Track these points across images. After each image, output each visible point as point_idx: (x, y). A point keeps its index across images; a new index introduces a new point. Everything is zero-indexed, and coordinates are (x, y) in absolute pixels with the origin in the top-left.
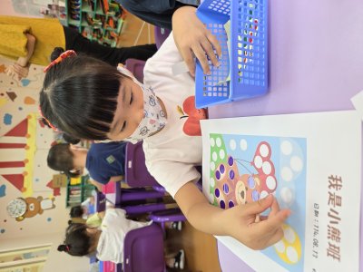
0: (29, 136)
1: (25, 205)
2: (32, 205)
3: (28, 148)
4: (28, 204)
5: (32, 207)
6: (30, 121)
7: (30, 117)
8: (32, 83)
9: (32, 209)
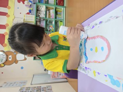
0: (9, 8)
1: (5, 56)
2: (10, 56)
3: (9, 16)
4: (7, 56)
5: (10, 58)
9: (10, 60)
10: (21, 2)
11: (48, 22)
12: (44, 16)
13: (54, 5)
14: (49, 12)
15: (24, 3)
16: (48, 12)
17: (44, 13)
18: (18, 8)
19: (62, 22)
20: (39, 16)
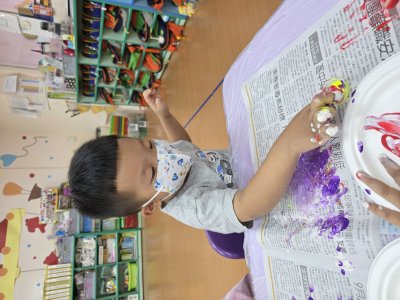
0: (8, 251)
3: (4, 272)
6: (10, 223)
7: (11, 216)
8: (17, 160)
10: (37, 230)
11: (102, 274)
12: (93, 263)
13: (116, 229)
14: (105, 248)
15: (43, 230)
16: (101, 248)
17: (94, 254)
18: (29, 246)
19: (134, 262)
20: (81, 264)
